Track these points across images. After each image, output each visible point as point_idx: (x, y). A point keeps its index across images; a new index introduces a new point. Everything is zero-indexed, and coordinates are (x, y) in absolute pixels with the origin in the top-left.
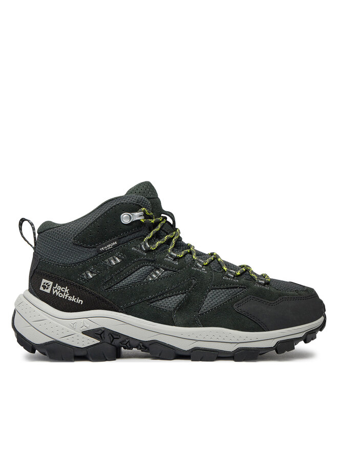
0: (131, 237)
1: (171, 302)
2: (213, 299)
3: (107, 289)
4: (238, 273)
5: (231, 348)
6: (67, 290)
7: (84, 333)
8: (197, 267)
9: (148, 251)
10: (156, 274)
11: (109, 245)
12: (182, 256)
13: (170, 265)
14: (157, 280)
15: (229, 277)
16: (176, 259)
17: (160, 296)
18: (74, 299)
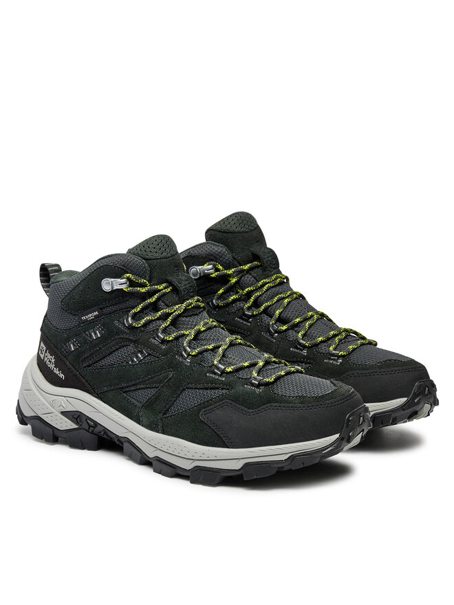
0: (114, 308)
1: (144, 395)
2: (190, 399)
3: (85, 367)
4: (229, 369)
5: (187, 465)
6: (53, 360)
7: (63, 413)
8: (182, 356)
9: (131, 328)
10: (137, 357)
11: (90, 315)
12: (171, 339)
13: (154, 348)
14: (137, 364)
15: (215, 374)
16: (163, 341)
17: (133, 385)
18: (57, 372)
